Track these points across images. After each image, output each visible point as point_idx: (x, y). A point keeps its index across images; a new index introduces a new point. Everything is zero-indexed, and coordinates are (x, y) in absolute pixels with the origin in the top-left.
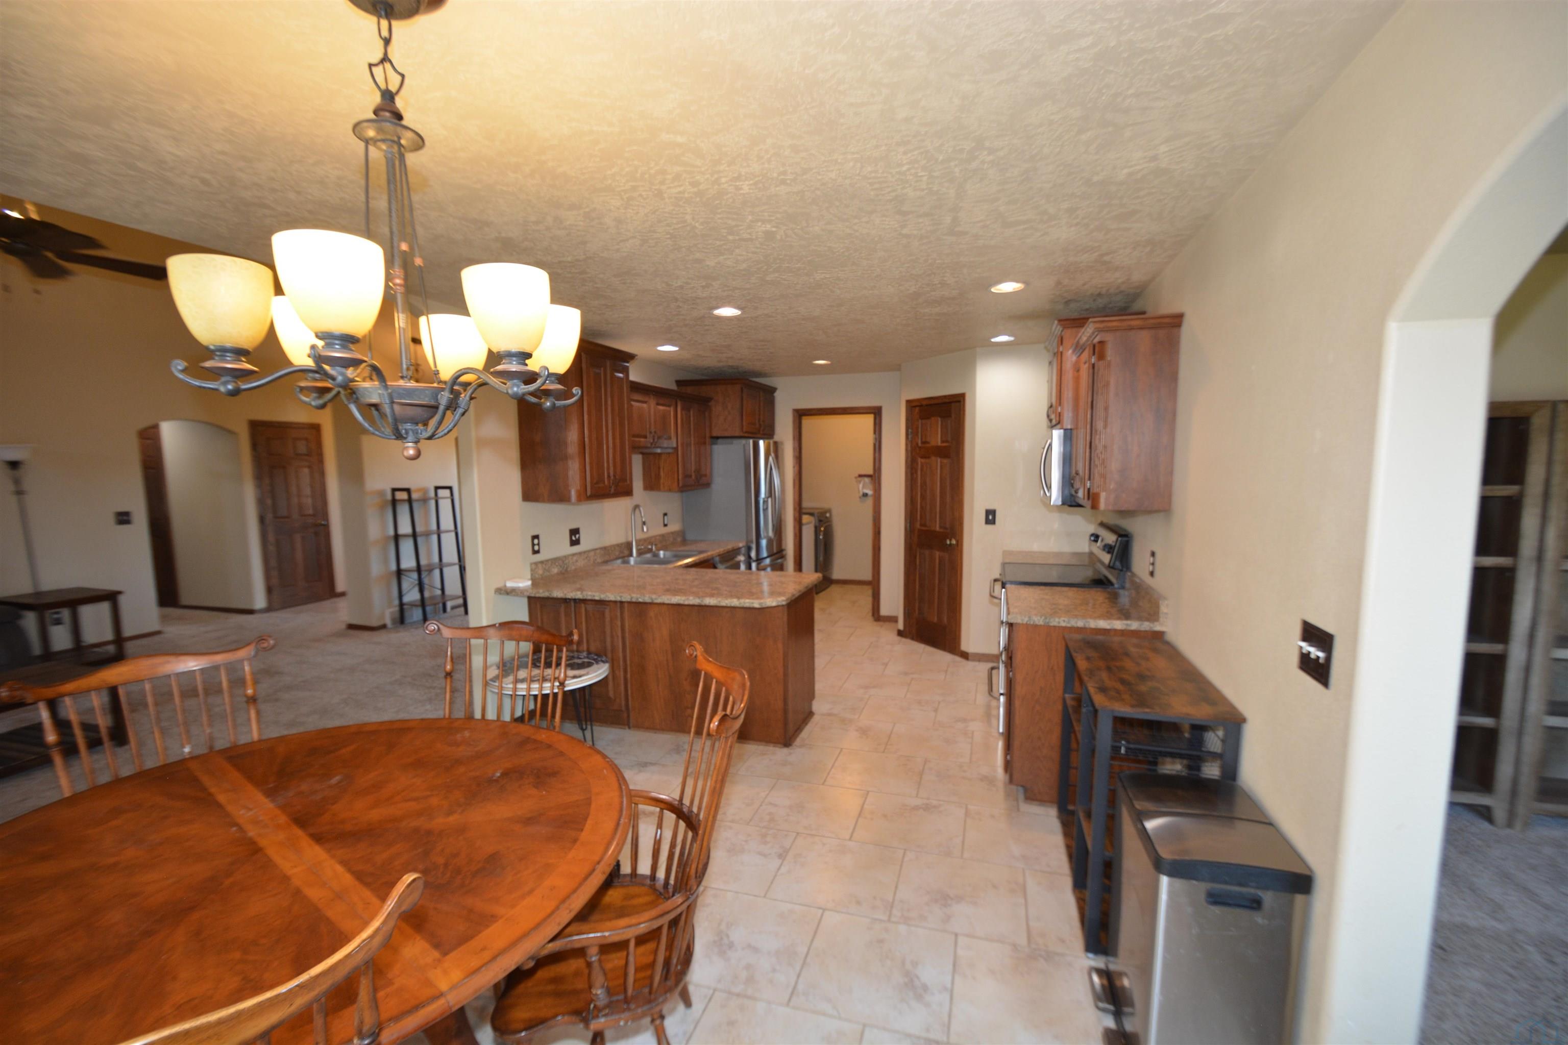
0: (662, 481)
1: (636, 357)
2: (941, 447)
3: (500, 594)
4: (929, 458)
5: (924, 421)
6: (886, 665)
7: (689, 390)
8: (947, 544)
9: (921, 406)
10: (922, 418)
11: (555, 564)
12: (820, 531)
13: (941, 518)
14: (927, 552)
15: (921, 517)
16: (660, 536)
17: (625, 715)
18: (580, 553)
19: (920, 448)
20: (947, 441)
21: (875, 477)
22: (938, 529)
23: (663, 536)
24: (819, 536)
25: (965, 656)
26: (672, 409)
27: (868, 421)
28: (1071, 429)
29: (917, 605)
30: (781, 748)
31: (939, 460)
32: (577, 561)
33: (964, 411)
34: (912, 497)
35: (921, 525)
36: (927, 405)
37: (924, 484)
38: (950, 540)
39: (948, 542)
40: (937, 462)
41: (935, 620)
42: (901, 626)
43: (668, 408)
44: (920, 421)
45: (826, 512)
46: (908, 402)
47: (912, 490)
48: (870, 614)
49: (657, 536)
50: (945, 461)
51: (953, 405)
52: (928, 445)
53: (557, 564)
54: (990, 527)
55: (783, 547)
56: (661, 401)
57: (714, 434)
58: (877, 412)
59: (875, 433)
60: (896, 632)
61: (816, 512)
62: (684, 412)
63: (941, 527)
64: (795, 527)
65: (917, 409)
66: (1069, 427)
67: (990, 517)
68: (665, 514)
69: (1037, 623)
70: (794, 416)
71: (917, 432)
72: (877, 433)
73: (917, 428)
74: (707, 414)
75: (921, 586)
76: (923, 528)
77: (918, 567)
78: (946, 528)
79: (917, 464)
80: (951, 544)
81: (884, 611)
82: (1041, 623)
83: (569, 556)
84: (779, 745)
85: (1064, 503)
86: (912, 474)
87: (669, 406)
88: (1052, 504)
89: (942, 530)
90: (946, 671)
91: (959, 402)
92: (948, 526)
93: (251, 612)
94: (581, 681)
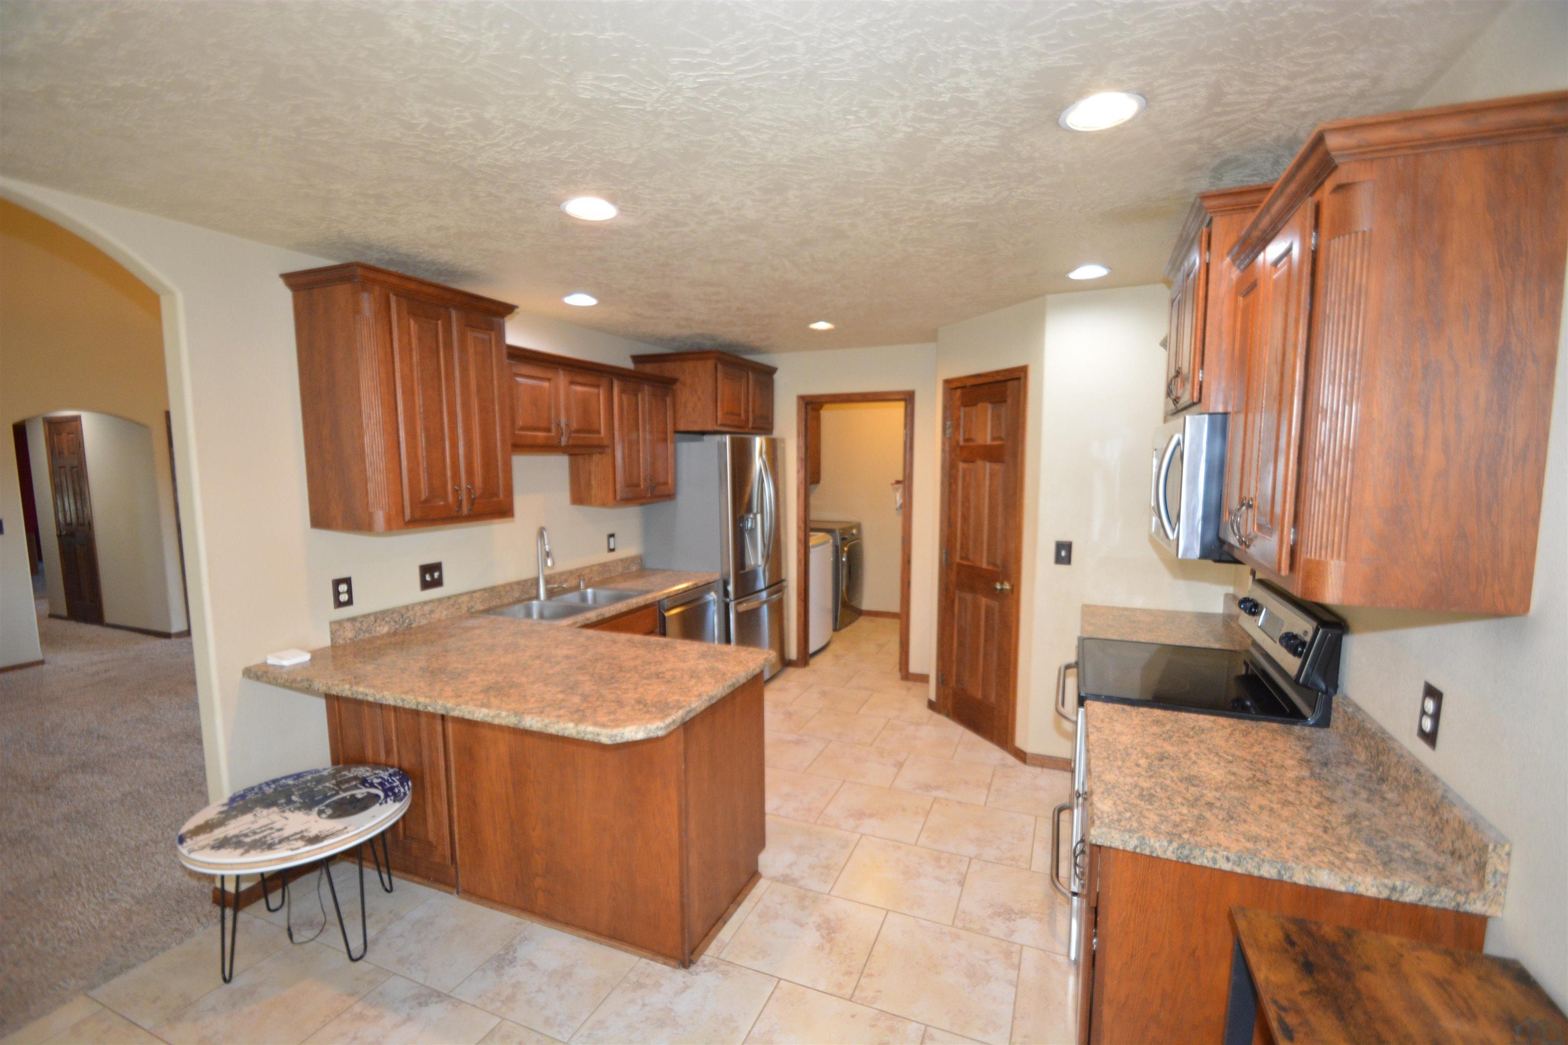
0: (593, 492)
1: (516, 310)
2: (991, 447)
3: (249, 677)
4: (973, 461)
5: (968, 409)
6: (900, 765)
7: (649, 368)
8: (996, 589)
9: (963, 387)
10: (965, 404)
11: (383, 619)
12: (844, 551)
13: (989, 549)
14: (969, 597)
15: (962, 548)
16: (600, 565)
17: (452, 870)
18: (440, 601)
19: (962, 448)
20: (999, 438)
21: (906, 483)
22: (984, 565)
23: (604, 566)
24: (842, 558)
25: (1021, 756)
26: (602, 392)
27: (897, 410)
28: (1225, 414)
29: (954, 669)
30: (674, 967)
31: (988, 465)
32: (431, 612)
33: (1025, 393)
34: (949, 517)
35: (962, 558)
36: (972, 386)
37: (966, 499)
38: (1002, 583)
39: (998, 586)
40: (986, 468)
41: (979, 695)
42: (932, 692)
43: (593, 390)
44: (962, 409)
45: (852, 528)
46: (947, 382)
47: (950, 508)
48: (898, 667)
49: (593, 566)
50: (998, 467)
51: (1010, 384)
52: (972, 444)
53: (387, 619)
54: (1063, 568)
55: (783, 577)
56: (579, 379)
57: (682, 427)
58: (908, 398)
59: (905, 427)
60: (926, 703)
61: (836, 527)
62: (624, 397)
63: (989, 563)
64: (798, 551)
65: (958, 392)
66: (1220, 409)
67: (1063, 553)
68: (612, 536)
69: (1159, 853)
70: (799, 404)
71: (959, 425)
72: (908, 426)
73: (959, 419)
74: (669, 400)
75: (961, 644)
76: (965, 563)
77: (956, 617)
78: (995, 565)
79: (958, 470)
80: (1002, 589)
81: (915, 667)
82: (1170, 855)
83: (414, 605)
84: (672, 963)
85: (1205, 555)
86: (950, 485)
87: (597, 386)
88: (1180, 556)
89: (990, 568)
90: (989, 786)
91: (1018, 379)
92: (999, 562)
93: (167, 636)
94: (321, 848)
